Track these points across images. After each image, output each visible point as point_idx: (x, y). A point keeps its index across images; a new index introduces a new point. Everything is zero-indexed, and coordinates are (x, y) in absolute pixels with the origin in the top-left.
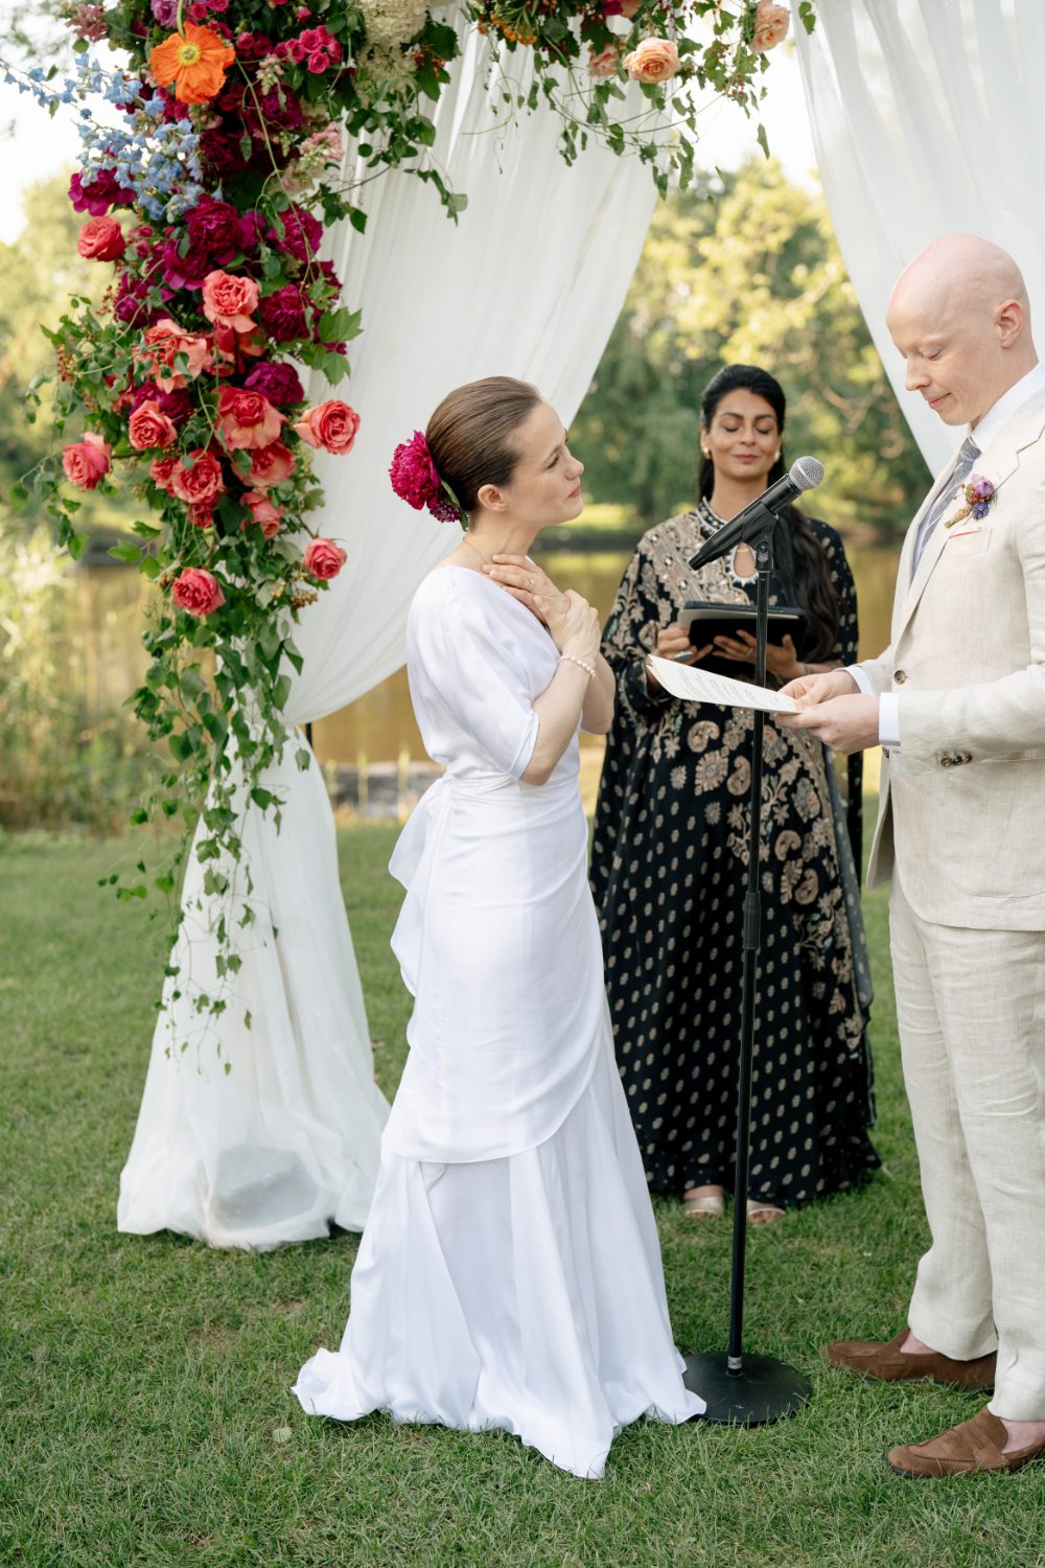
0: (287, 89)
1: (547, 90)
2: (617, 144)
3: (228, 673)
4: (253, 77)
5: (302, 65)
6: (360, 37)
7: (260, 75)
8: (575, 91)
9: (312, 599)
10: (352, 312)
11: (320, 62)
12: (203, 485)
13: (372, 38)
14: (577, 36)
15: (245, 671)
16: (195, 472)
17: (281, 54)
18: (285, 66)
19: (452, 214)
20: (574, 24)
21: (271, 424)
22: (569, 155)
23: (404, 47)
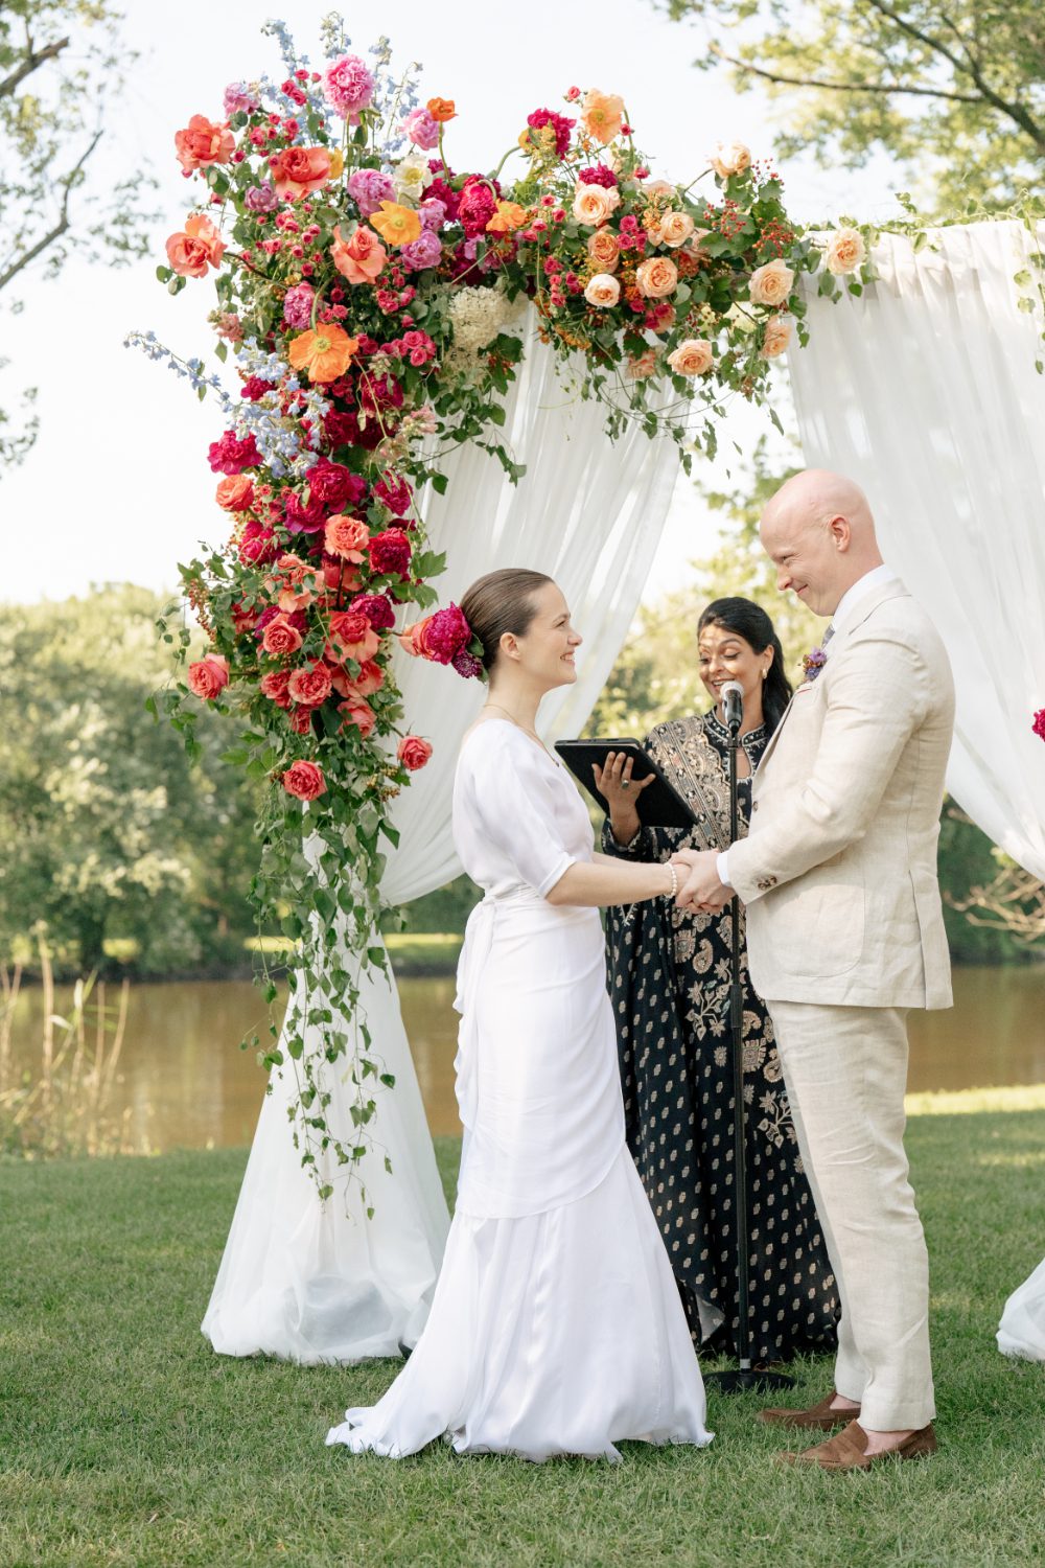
0: (393, 377)
1: (596, 386)
2: (650, 428)
3: (332, 851)
4: (367, 368)
5: (406, 360)
6: (449, 340)
7: (372, 366)
8: (620, 385)
9: (395, 793)
10: (437, 553)
11: (420, 356)
12: (317, 689)
13: (458, 342)
14: (620, 345)
15: (347, 851)
16: (310, 677)
17: (388, 351)
18: (394, 361)
19: (514, 479)
20: (619, 336)
21: (370, 644)
22: (613, 433)
23: (481, 352)
